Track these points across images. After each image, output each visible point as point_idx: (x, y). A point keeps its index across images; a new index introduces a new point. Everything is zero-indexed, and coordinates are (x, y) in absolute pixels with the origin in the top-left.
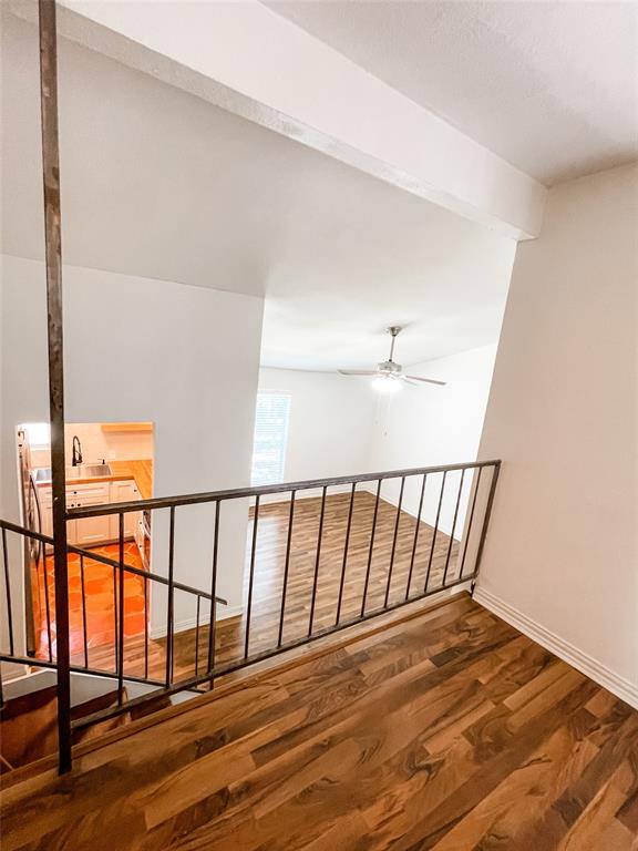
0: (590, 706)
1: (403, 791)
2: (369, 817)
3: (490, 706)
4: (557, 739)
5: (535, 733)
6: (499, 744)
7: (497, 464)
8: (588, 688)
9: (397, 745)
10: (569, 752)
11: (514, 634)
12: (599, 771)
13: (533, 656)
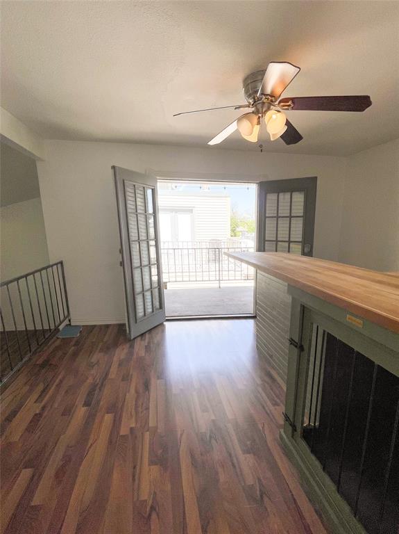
2: (90, 380)
5: (116, 341)
6: (108, 348)
7: (61, 263)
13: (103, 327)
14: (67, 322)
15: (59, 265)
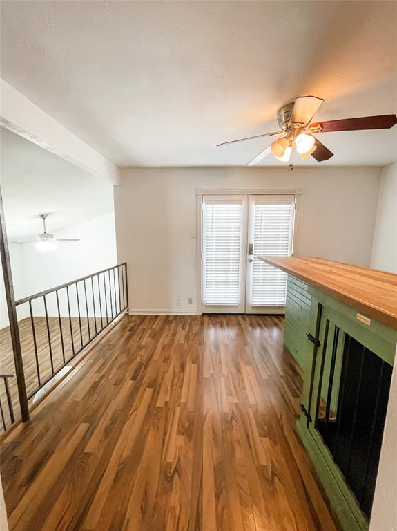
0: (170, 319)
1: (142, 353)
2: (138, 359)
3: (150, 331)
4: (167, 327)
5: (162, 329)
6: (156, 335)
7: (126, 264)
8: (168, 317)
9: (134, 348)
10: (169, 328)
11: (146, 316)
12: (176, 327)
13: (153, 317)
14: (126, 311)
15: (124, 266)
